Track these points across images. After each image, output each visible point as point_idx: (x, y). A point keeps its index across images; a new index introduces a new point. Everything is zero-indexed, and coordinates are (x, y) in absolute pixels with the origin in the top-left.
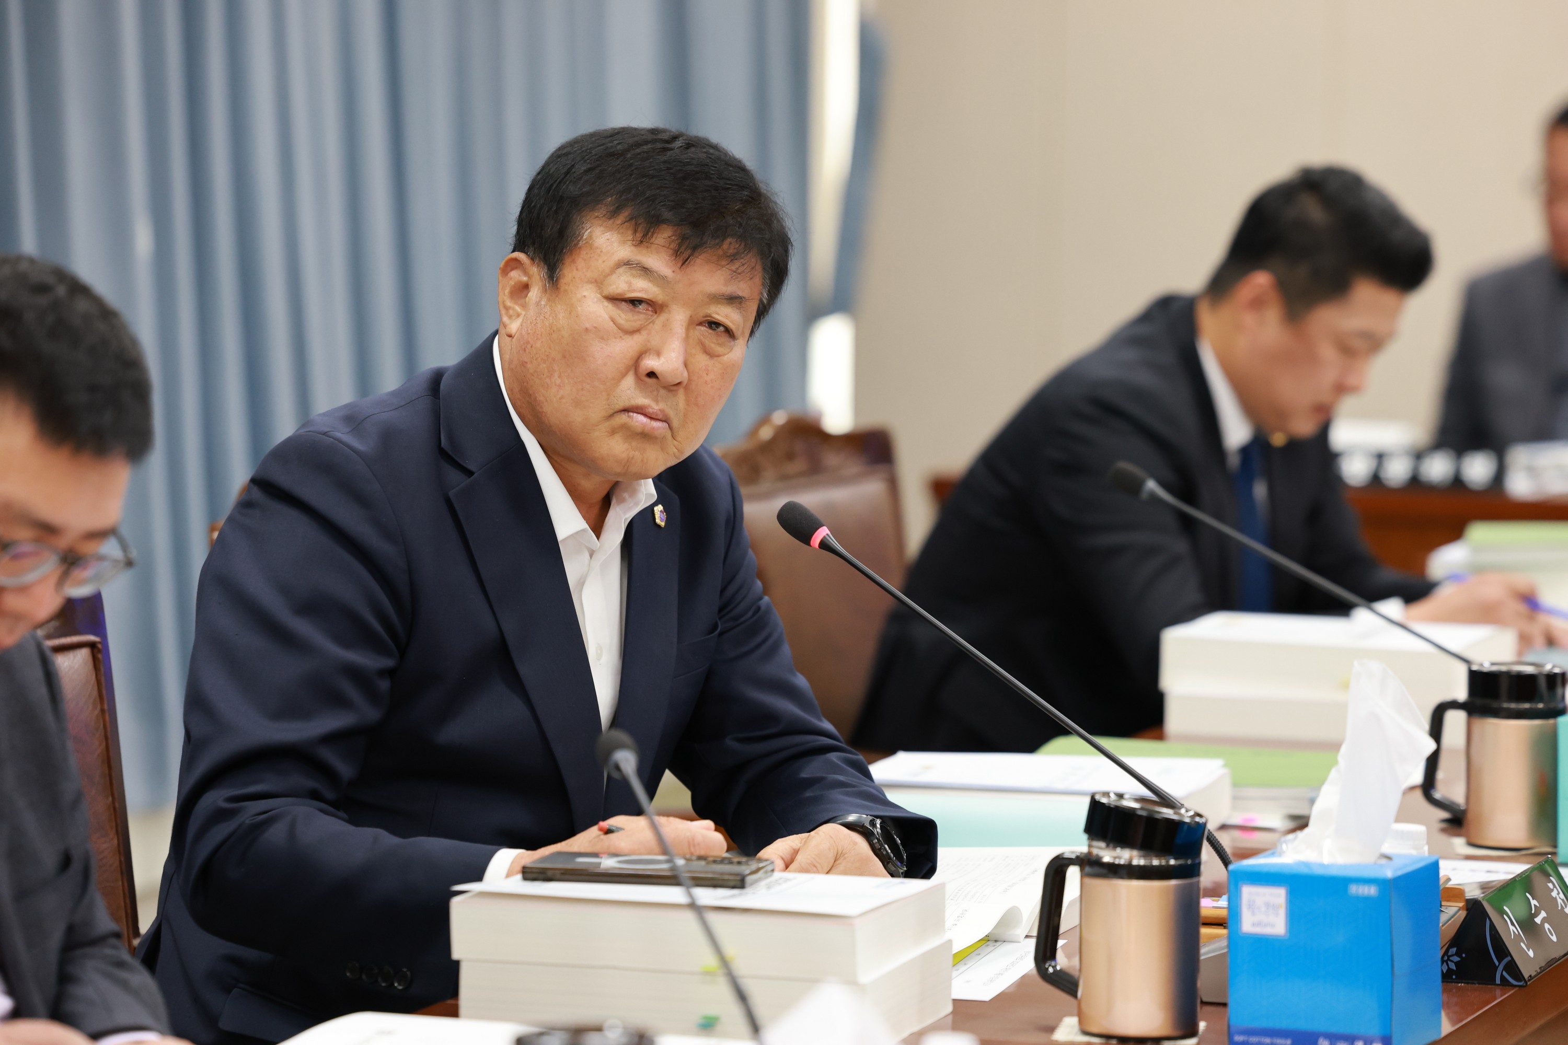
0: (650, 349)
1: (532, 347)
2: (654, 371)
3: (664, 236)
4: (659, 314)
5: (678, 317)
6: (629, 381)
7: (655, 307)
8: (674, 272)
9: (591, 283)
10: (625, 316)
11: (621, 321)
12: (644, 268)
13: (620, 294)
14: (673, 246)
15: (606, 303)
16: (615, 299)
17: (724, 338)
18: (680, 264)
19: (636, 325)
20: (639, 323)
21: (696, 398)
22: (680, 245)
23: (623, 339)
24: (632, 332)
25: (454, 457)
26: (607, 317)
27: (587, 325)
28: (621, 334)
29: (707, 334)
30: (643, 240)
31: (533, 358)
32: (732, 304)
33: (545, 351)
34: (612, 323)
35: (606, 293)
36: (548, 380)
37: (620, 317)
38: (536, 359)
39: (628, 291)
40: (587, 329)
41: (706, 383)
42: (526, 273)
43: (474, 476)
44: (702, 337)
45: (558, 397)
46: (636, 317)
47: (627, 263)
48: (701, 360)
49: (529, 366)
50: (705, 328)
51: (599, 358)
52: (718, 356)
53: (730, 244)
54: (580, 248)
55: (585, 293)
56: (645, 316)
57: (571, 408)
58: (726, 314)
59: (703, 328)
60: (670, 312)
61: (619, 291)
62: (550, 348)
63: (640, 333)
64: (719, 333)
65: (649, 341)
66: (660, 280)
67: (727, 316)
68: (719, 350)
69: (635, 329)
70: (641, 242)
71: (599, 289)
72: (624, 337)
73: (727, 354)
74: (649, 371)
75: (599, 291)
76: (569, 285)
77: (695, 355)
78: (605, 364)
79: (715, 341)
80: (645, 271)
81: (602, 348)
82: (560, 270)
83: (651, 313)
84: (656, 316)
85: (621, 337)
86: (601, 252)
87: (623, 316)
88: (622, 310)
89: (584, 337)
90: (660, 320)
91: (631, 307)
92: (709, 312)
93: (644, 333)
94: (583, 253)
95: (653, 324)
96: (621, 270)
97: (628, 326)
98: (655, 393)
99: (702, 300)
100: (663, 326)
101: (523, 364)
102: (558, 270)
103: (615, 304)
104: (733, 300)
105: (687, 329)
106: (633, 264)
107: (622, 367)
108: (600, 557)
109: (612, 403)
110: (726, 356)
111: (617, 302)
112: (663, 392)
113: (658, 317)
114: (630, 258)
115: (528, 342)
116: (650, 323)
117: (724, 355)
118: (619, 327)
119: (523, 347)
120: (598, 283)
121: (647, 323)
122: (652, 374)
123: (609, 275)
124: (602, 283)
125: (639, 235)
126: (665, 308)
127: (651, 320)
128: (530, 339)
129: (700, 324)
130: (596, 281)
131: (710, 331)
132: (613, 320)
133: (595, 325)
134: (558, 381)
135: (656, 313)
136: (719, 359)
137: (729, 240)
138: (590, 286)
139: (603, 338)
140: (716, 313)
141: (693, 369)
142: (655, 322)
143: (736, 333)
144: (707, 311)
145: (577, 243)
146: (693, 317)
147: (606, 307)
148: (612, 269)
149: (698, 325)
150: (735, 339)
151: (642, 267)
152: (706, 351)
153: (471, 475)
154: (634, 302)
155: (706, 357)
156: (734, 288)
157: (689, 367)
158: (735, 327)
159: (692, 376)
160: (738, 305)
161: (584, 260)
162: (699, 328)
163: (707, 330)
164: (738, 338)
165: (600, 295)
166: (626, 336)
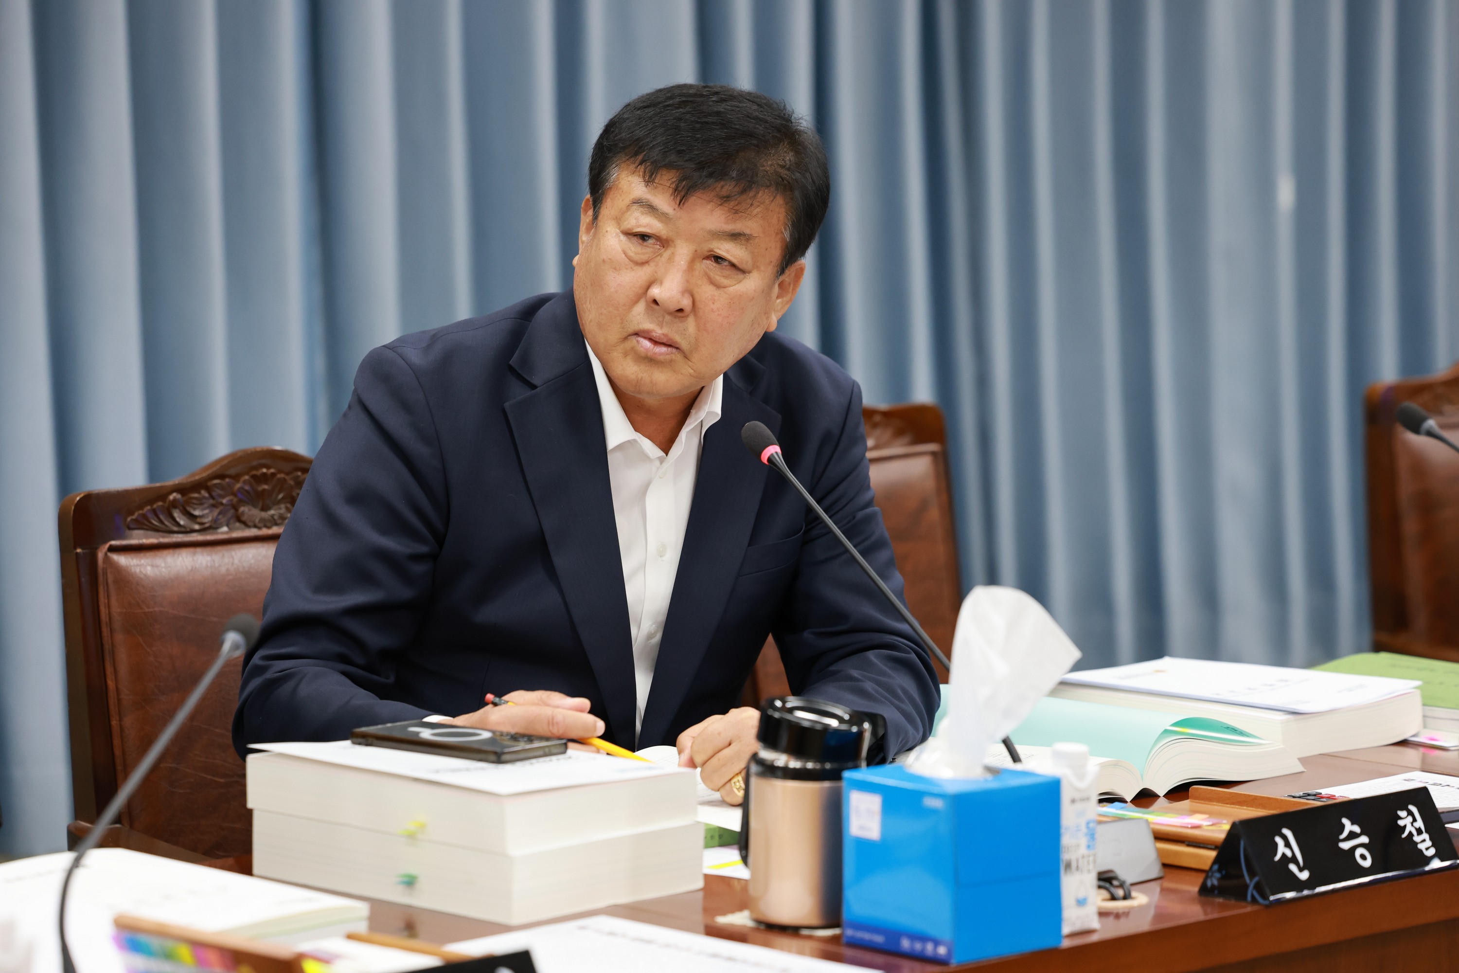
0: (656, 280)
2: (659, 299)
3: (667, 178)
4: (668, 246)
5: (683, 252)
6: (640, 307)
7: (664, 243)
8: (674, 209)
9: (614, 219)
10: (634, 249)
11: (631, 254)
13: (630, 229)
14: (673, 186)
15: (623, 238)
16: (629, 234)
17: (729, 272)
18: (678, 203)
19: (645, 258)
20: (648, 255)
21: (705, 324)
22: (677, 186)
23: (633, 270)
24: (643, 264)
25: (520, 372)
26: (620, 250)
27: (605, 257)
28: (632, 265)
29: (712, 267)
30: (650, 180)
32: (736, 240)
34: (624, 255)
37: (631, 250)
40: (604, 261)
41: (712, 310)
43: (536, 390)
44: (707, 270)
46: (644, 251)
47: (639, 202)
48: (706, 292)
50: (710, 262)
52: (725, 287)
53: (728, 187)
54: (610, 188)
55: (608, 229)
56: (652, 249)
58: (728, 250)
59: (708, 262)
60: (675, 246)
61: (629, 226)
63: (649, 265)
64: (724, 267)
65: (656, 272)
66: (662, 216)
67: (728, 251)
68: (725, 282)
69: (644, 261)
70: (649, 183)
71: (618, 225)
72: (634, 268)
73: (732, 286)
74: (654, 299)
75: (618, 227)
77: (701, 285)
78: (616, 292)
79: (719, 273)
80: (653, 209)
83: (658, 246)
84: (663, 250)
85: (631, 268)
86: (622, 192)
87: (633, 249)
88: (633, 244)
89: (602, 267)
90: (667, 254)
91: (640, 241)
92: (712, 247)
93: (652, 264)
94: (612, 193)
95: (661, 257)
96: (634, 207)
97: (637, 258)
98: (660, 319)
99: (704, 236)
100: (668, 259)
102: (597, 209)
103: (628, 238)
104: (735, 236)
105: (692, 262)
106: (643, 202)
107: (633, 295)
109: (625, 327)
110: (734, 288)
111: (630, 236)
112: (668, 318)
113: (665, 251)
114: (641, 197)
116: (658, 256)
117: (730, 286)
118: (630, 259)
120: (618, 220)
121: (655, 256)
122: (655, 302)
123: (624, 212)
124: (620, 220)
125: (648, 177)
126: (670, 243)
127: (658, 253)
129: (707, 258)
130: (618, 217)
131: (715, 264)
132: (624, 253)
133: (610, 257)
135: (664, 247)
137: (722, 183)
138: (613, 222)
139: (616, 268)
140: (718, 248)
141: (698, 298)
142: (662, 255)
143: (740, 267)
144: (710, 246)
145: (608, 185)
146: (696, 251)
147: (621, 241)
148: (628, 207)
149: (704, 259)
150: (743, 271)
151: (649, 205)
152: (712, 282)
153: (534, 389)
154: (643, 237)
155: (711, 287)
156: (738, 226)
157: (692, 296)
158: (738, 261)
159: (699, 304)
160: (743, 241)
161: (611, 199)
162: (705, 261)
163: (712, 263)
164: (751, 274)
165: (620, 230)
166: (636, 267)
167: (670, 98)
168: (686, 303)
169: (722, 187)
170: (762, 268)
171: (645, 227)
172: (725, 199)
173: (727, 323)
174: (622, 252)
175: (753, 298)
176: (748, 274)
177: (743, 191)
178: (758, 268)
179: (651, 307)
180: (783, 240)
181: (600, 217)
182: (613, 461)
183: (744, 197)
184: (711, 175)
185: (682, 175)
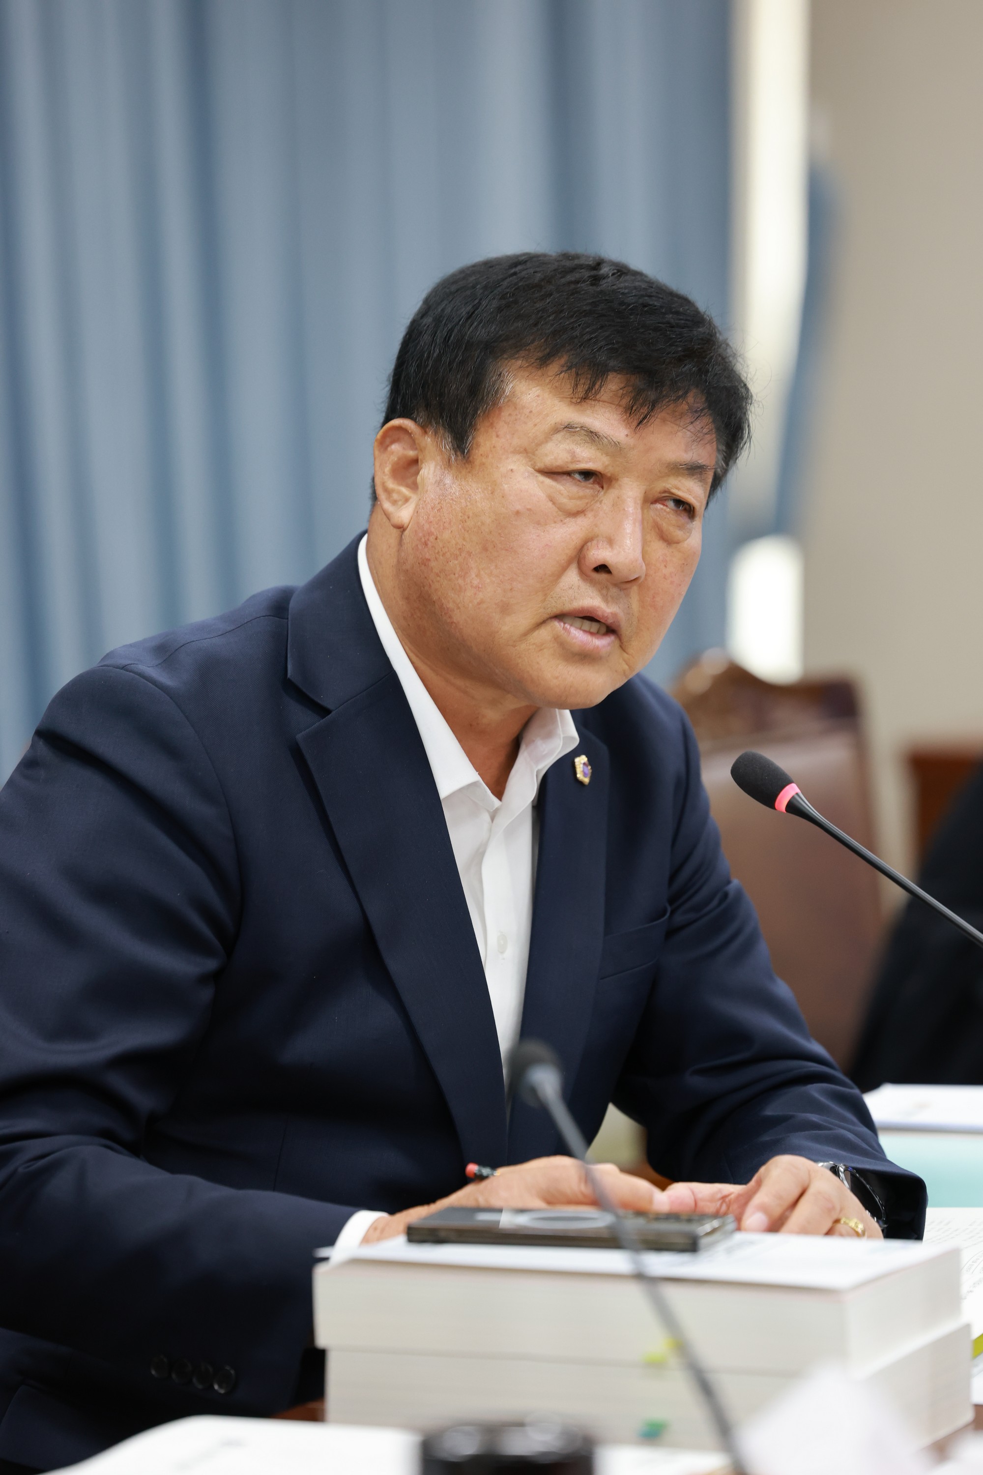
0: (598, 536)
1: (436, 539)
2: (606, 564)
4: (608, 488)
5: (631, 493)
6: (572, 577)
7: (604, 481)
8: (628, 434)
9: (520, 453)
12: (591, 432)
15: (542, 478)
16: (552, 473)
17: (683, 519)
19: (581, 504)
20: (583, 501)
21: (653, 597)
22: (635, 400)
23: (565, 524)
24: (575, 514)
25: (305, 691)
26: (543, 495)
27: (518, 507)
28: (562, 517)
29: (665, 514)
31: (438, 553)
32: (693, 475)
33: (457, 544)
34: (550, 504)
35: (540, 465)
36: (460, 581)
37: (562, 494)
38: (444, 555)
39: (572, 462)
40: (518, 513)
41: (665, 578)
42: (414, 444)
43: (331, 715)
44: (658, 519)
45: (476, 602)
46: (581, 495)
47: (567, 427)
48: (658, 549)
49: (433, 564)
50: (663, 506)
51: (535, 549)
52: (676, 541)
54: (500, 406)
55: (512, 467)
56: (592, 492)
59: (659, 507)
60: (620, 486)
61: (559, 462)
62: (464, 539)
64: (679, 513)
65: (596, 525)
66: (609, 445)
67: (689, 491)
68: (679, 534)
69: (580, 510)
70: (585, 398)
71: (530, 461)
72: (565, 521)
74: (599, 563)
75: (530, 463)
76: (487, 457)
77: (650, 541)
79: (675, 522)
80: (592, 436)
81: (538, 536)
82: (473, 438)
84: (603, 492)
85: (562, 521)
86: (531, 412)
88: (563, 485)
89: (514, 522)
90: (608, 498)
92: (668, 486)
93: (590, 515)
94: (505, 414)
95: (601, 503)
96: (559, 436)
97: (572, 505)
99: (659, 471)
100: (613, 505)
101: (425, 562)
102: (470, 438)
103: (553, 478)
104: (694, 470)
105: (644, 507)
106: (576, 428)
107: (563, 560)
108: (504, 821)
110: (686, 542)
111: (557, 476)
112: (614, 591)
113: (605, 493)
114: (571, 421)
115: (430, 534)
116: (597, 502)
118: (561, 508)
119: (423, 540)
120: (527, 452)
121: (593, 502)
122: (603, 568)
123: (543, 442)
124: (534, 454)
125: (581, 390)
126: (614, 482)
127: (599, 497)
128: (433, 530)
129: (658, 500)
130: (525, 450)
131: (669, 511)
132: (552, 500)
133: (529, 507)
134: (476, 582)
135: (602, 487)
136: (677, 545)
138: (517, 457)
139: (540, 521)
142: (603, 500)
145: (496, 402)
146: (646, 492)
147: (542, 482)
148: (549, 434)
149: (656, 503)
150: (692, 519)
151: (586, 432)
152: (665, 536)
153: (323, 717)
154: (587, 474)
155: (662, 544)
156: (694, 455)
157: (646, 558)
160: (698, 476)
162: (653, 506)
163: (665, 509)
165: (533, 469)
166: (568, 519)
171: (586, 461)
176: (696, 519)
179: (590, 576)
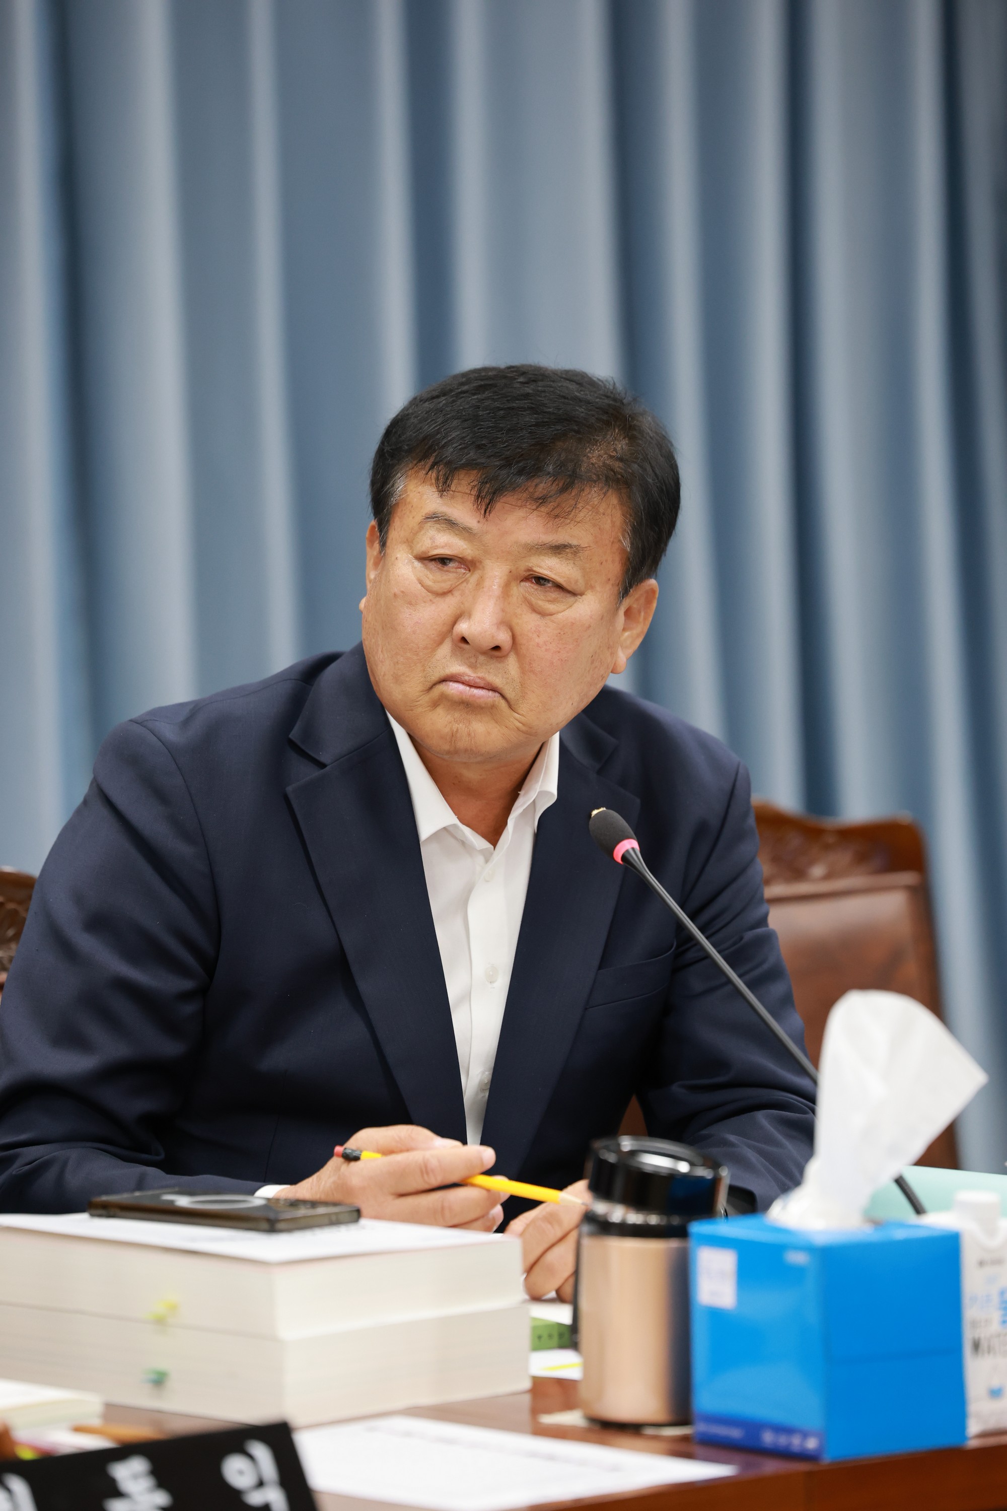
0: (463, 612)
2: (468, 636)
3: (465, 483)
4: (474, 571)
5: (495, 574)
6: (446, 649)
7: (469, 564)
8: (479, 522)
9: (405, 542)
10: (435, 577)
11: (429, 583)
12: (449, 520)
13: (424, 552)
14: (474, 492)
15: (417, 564)
16: (426, 559)
17: (555, 594)
18: (483, 512)
19: (446, 586)
20: (449, 583)
21: (530, 663)
22: (480, 491)
23: (433, 603)
24: (444, 594)
25: (304, 748)
26: (415, 579)
27: (396, 590)
28: (430, 596)
29: (533, 590)
30: (444, 487)
32: (559, 554)
34: (419, 586)
35: (415, 552)
37: (428, 578)
39: (431, 547)
40: (395, 595)
41: (538, 645)
43: (325, 768)
44: (527, 595)
46: (445, 577)
47: (434, 518)
48: (528, 623)
52: (551, 615)
53: (543, 485)
54: (397, 504)
55: (398, 556)
56: (455, 574)
57: (392, 685)
58: (549, 566)
59: (527, 584)
60: (483, 567)
61: (423, 549)
63: (452, 594)
64: (548, 589)
65: (462, 603)
66: (465, 532)
67: (550, 569)
68: (551, 607)
69: (446, 591)
70: (444, 491)
71: (411, 549)
72: (434, 600)
73: (562, 612)
74: (462, 636)
75: (412, 551)
76: (389, 548)
77: (522, 615)
78: (414, 632)
79: (542, 597)
80: (450, 523)
81: (410, 615)
83: (463, 571)
84: (468, 575)
85: (431, 601)
86: (413, 507)
87: (431, 576)
88: (430, 570)
89: (394, 604)
90: (473, 578)
91: (440, 566)
92: (530, 565)
93: (457, 593)
94: (399, 510)
95: (467, 583)
96: (428, 525)
97: (436, 587)
98: (473, 660)
99: (519, 552)
100: (476, 584)
103: (423, 564)
104: (558, 549)
105: (506, 587)
106: (439, 517)
107: (436, 635)
109: (428, 675)
110: (564, 614)
111: (426, 562)
112: (482, 658)
113: (472, 575)
114: (436, 511)
116: (462, 582)
117: (558, 612)
118: (429, 590)
120: (409, 542)
121: (458, 583)
122: (464, 640)
123: (417, 532)
124: (412, 542)
125: (442, 484)
126: (478, 564)
127: (463, 579)
129: (526, 579)
130: (407, 540)
131: (536, 587)
132: (421, 582)
133: (402, 590)
135: (470, 571)
136: (552, 617)
137: (537, 481)
138: (405, 545)
139: (412, 602)
140: (540, 567)
141: (518, 630)
142: (469, 581)
143: (569, 588)
144: (527, 564)
145: (393, 500)
146: (511, 572)
147: (415, 568)
148: (421, 525)
149: (522, 581)
150: (573, 594)
151: (446, 520)
152: (535, 610)
153: (322, 768)
154: (443, 560)
155: (535, 617)
156: (562, 536)
157: (511, 629)
158: (565, 581)
159: (521, 640)
160: (570, 555)
161: (400, 518)
162: (523, 584)
163: (532, 585)
164: (584, 596)
165: (412, 555)
166: (437, 599)
167: (463, 384)
168: (503, 638)
169: (536, 486)
170: (598, 588)
171: (443, 547)
172: (542, 500)
173: (558, 660)
174: (417, 582)
175: (590, 626)
176: (580, 597)
177: (564, 489)
178: (592, 588)
179: (460, 648)
180: (623, 550)
181: (388, 544)
182: (428, 854)
183: (565, 496)
184: (520, 472)
185: (484, 476)
